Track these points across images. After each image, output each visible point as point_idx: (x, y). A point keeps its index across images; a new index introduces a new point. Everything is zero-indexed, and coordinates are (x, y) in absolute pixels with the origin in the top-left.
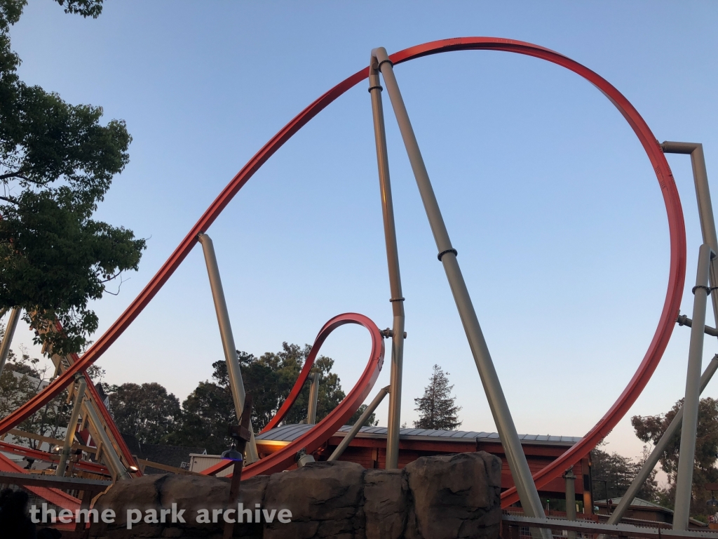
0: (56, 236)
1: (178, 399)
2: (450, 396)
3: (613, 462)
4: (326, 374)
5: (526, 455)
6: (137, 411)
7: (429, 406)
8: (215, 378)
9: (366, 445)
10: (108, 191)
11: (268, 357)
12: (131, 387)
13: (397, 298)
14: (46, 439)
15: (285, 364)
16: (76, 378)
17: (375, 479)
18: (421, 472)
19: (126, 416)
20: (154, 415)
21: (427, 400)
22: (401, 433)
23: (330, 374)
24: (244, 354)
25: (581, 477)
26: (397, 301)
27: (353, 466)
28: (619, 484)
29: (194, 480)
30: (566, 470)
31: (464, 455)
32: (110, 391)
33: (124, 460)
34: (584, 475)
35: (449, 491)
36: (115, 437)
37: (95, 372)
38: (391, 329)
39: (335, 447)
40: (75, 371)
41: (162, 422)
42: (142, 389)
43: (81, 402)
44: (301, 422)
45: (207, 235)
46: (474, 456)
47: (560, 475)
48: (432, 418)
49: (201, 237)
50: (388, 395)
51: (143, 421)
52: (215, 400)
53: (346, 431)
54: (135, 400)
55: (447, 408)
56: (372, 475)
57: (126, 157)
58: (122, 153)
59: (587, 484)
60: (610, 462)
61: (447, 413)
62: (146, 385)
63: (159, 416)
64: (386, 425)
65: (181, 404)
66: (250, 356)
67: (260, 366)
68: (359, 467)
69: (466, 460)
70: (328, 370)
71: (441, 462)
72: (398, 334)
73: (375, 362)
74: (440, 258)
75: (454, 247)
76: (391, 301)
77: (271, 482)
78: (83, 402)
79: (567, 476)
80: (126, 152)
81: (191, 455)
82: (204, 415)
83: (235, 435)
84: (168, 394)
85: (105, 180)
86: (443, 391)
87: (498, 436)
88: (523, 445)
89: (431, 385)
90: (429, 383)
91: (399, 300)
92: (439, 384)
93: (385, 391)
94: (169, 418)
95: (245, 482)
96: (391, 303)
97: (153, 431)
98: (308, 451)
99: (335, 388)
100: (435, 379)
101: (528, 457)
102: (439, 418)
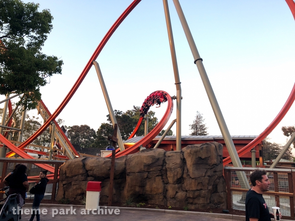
0: (19, 59)
1: (95, 131)
2: (203, 123)
3: (273, 146)
4: (152, 117)
5: (234, 144)
6: (79, 136)
7: (195, 128)
8: (108, 121)
9: (168, 143)
10: (45, 41)
11: (129, 112)
12: (75, 127)
13: (178, 83)
14: (46, 148)
15: (135, 114)
16: (51, 123)
17: (170, 155)
18: (189, 151)
19: (76, 138)
20: (86, 137)
21: (194, 125)
22: (182, 137)
23: (154, 117)
24: (119, 111)
25: (258, 151)
26: (178, 84)
27: (161, 150)
28: (276, 154)
29: (97, 159)
30: (252, 148)
31: (206, 143)
32: (68, 128)
33: (74, 154)
34: (260, 150)
35: (200, 158)
36: (69, 145)
37: (60, 121)
38: (176, 96)
39: (155, 144)
40: (50, 120)
41: (90, 139)
42: (81, 127)
43: (54, 132)
44: (142, 135)
45: (96, 62)
46: (211, 144)
47: (249, 151)
48: (197, 132)
49: (94, 63)
50: (176, 123)
51: (82, 139)
52: (109, 130)
53: (159, 138)
54: (78, 131)
55: (202, 128)
56: (168, 153)
57: (52, 26)
58: (50, 24)
59: (261, 154)
60: (272, 146)
61: (203, 130)
62: (82, 126)
63: (88, 137)
64: (175, 135)
65: (96, 132)
66: (121, 112)
67: (125, 115)
68: (163, 150)
69: (207, 145)
70: (153, 116)
71: (197, 147)
72: (179, 98)
73: (169, 109)
74: (195, 63)
75: (201, 57)
76: (175, 84)
77: (128, 158)
78: (55, 132)
79: (252, 151)
80: (51, 24)
81: (101, 151)
82: (105, 135)
83: (111, 140)
84: (91, 128)
85: (44, 38)
86: (201, 121)
87: (222, 137)
88: (233, 140)
89: (196, 119)
90: (195, 119)
91: (179, 83)
92: (199, 119)
93: (175, 121)
94: (92, 138)
95: (117, 159)
96: (175, 85)
97: (87, 143)
98: (143, 146)
99: (156, 122)
100: (197, 117)
101: (235, 144)
102: (200, 132)
